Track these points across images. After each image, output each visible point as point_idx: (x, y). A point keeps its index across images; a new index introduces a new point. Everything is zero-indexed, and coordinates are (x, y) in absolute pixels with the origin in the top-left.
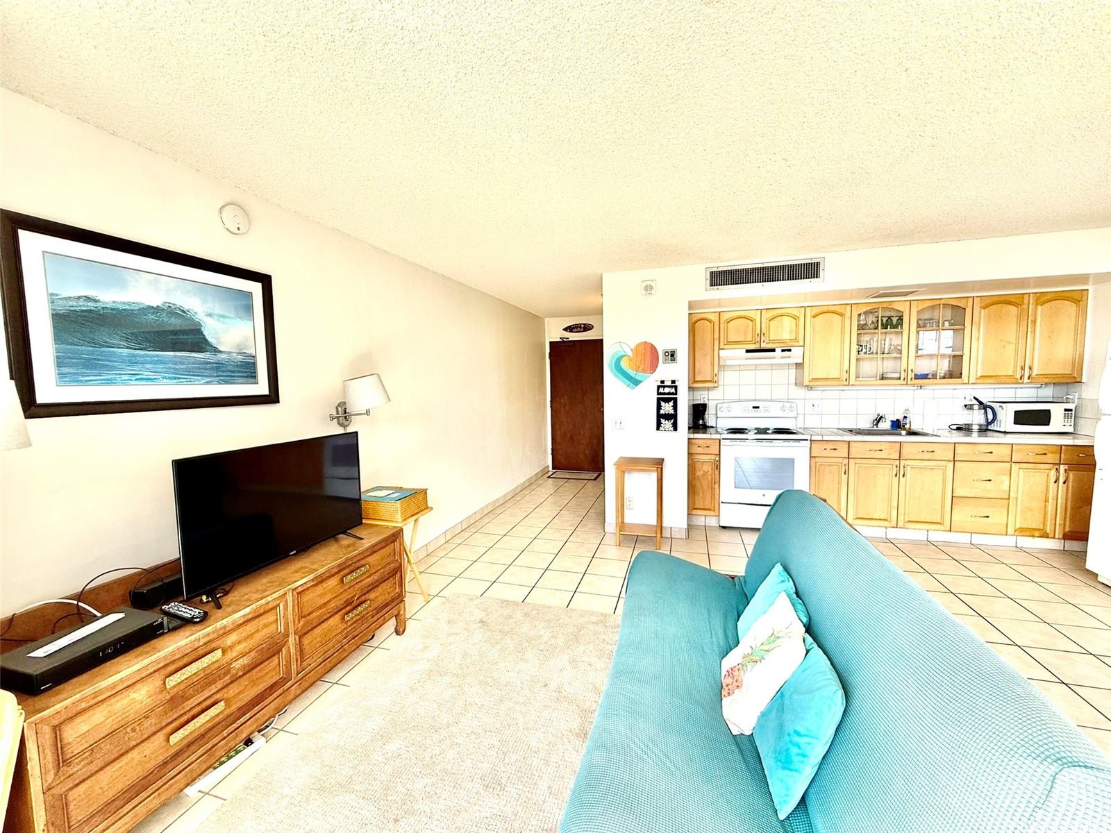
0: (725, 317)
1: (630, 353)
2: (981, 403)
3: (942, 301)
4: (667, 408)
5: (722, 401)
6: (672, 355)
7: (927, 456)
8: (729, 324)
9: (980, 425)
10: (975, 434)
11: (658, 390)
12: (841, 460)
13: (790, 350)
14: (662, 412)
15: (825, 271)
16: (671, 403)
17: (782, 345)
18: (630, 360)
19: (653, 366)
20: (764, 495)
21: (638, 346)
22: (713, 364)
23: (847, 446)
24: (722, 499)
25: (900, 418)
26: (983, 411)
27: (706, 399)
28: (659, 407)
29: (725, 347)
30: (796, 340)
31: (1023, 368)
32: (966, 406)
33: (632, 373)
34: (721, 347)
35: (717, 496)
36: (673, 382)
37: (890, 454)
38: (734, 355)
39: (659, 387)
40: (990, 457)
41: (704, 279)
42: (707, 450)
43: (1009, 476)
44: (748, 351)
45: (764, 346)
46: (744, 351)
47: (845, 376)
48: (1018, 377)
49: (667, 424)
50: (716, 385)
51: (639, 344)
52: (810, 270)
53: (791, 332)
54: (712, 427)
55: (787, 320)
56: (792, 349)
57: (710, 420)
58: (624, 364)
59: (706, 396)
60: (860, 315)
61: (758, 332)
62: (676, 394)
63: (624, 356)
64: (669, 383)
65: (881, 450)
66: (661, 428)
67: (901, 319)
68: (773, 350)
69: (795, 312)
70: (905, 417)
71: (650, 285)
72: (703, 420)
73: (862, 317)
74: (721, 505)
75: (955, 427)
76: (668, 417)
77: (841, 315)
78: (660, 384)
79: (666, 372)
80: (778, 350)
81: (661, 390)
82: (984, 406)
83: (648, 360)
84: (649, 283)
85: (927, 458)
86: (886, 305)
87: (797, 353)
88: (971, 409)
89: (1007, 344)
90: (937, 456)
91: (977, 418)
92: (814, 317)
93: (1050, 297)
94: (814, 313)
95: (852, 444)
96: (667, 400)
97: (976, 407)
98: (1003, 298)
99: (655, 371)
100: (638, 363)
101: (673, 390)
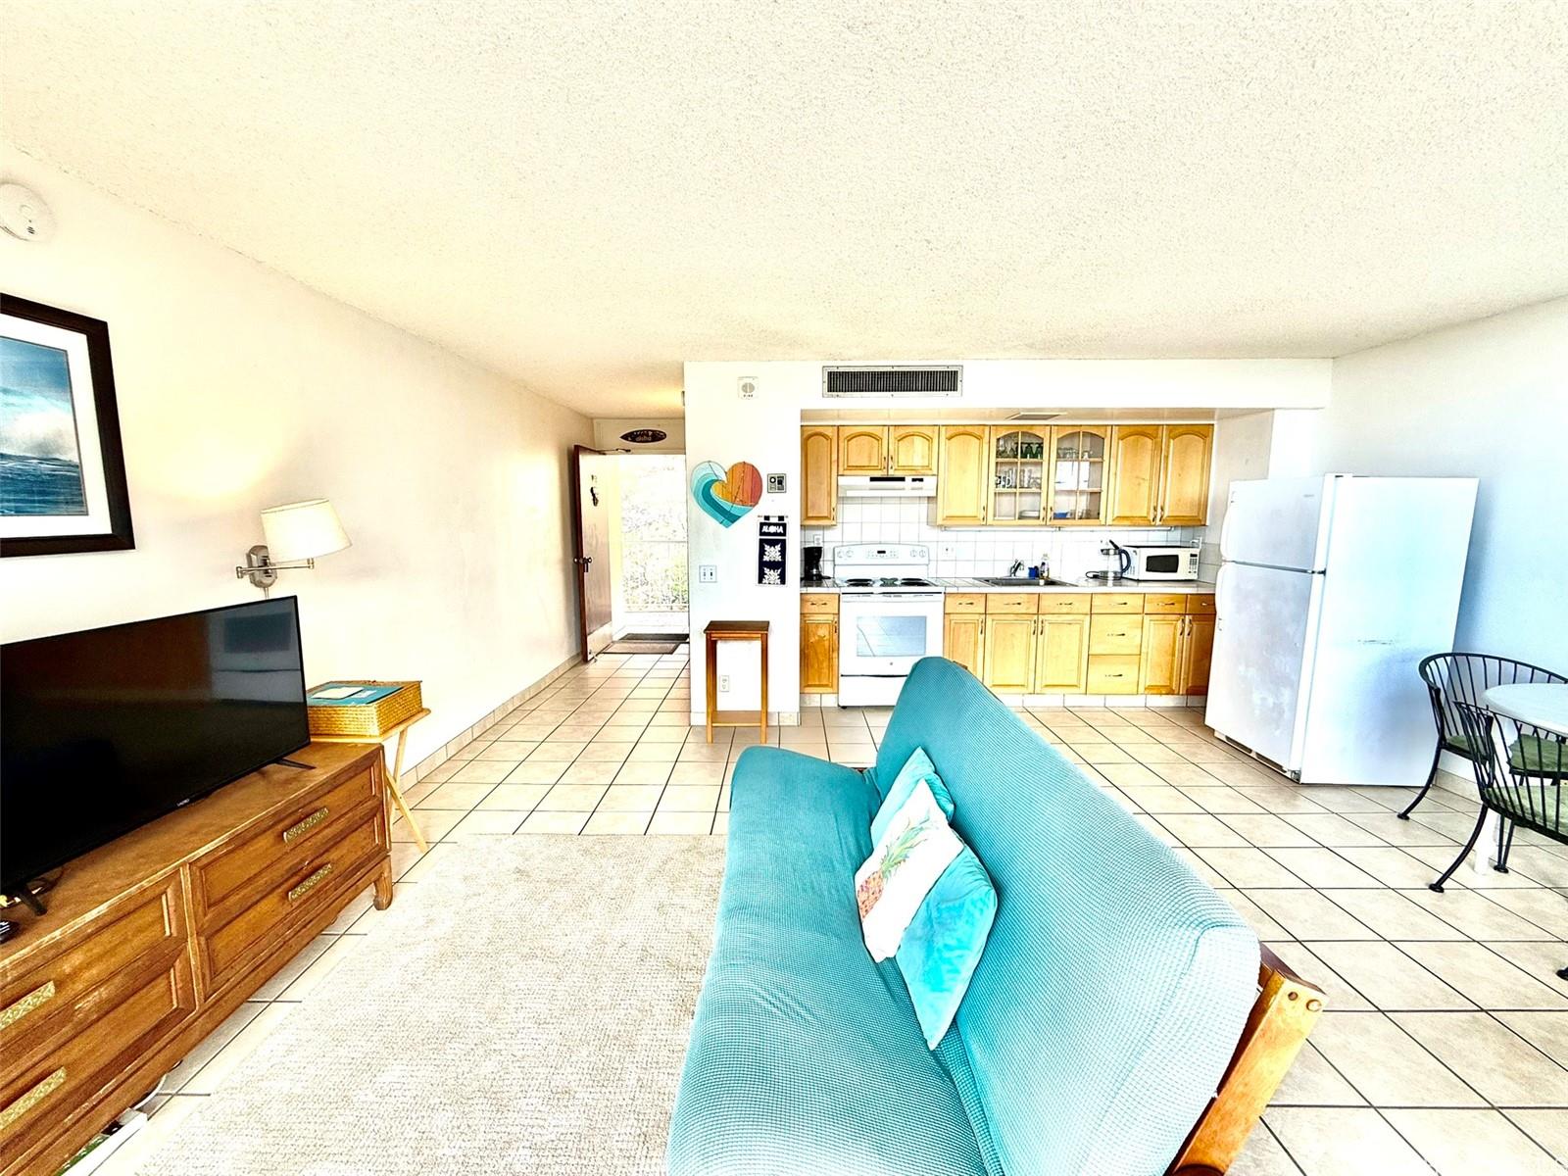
0: (846, 433)
1: (724, 477)
2: (1116, 547)
3: (1083, 429)
4: (773, 554)
5: (840, 544)
6: (779, 482)
7: (1065, 609)
8: (850, 443)
9: (1115, 573)
10: (1110, 582)
11: (761, 528)
12: (977, 617)
13: (921, 480)
14: (766, 558)
15: (965, 381)
16: (778, 547)
17: (914, 473)
18: (724, 486)
19: (754, 498)
20: (892, 663)
21: (733, 468)
22: (830, 494)
23: (984, 599)
24: (842, 672)
25: (1039, 565)
26: (1117, 557)
27: (821, 541)
28: (762, 552)
29: (846, 472)
30: (928, 467)
31: (1155, 509)
32: (1102, 551)
33: (727, 505)
34: (840, 473)
35: (835, 668)
36: (781, 518)
37: (1028, 608)
38: (856, 483)
39: (762, 525)
40: (1124, 609)
41: (820, 382)
42: (824, 609)
43: (1141, 630)
44: (873, 479)
45: (892, 473)
46: (868, 479)
47: (982, 513)
48: (1151, 519)
49: (772, 575)
50: (834, 523)
51: (735, 465)
52: (944, 381)
53: (923, 457)
54: (829, 578)
55: (918, 441)
56: (924, 478)
57: (826, 568)
58: (714, 492)
59: (821, 537)
60: (998, 440)
61: (885, 454)
62: (784, 534)
63: (717, 480)
64: (776, 520)
65: (1019, 604)
66: (764, 581)
67: (1040, 446)
68: (902, 479)
69: (928, 431)
70: (1043, 564)
71: (750, 384)
72: (817, 568)
73: (1001, 442)
74: (841, 679)
75: (1091, 575)
76: (773, 565)
77: (980, 438)
78: (763, 521)
79: (771, 504)
80: (908, 479)
81: (765, 529)
82: (1119, 551)
83: (748, 486)
84: (748, 381)
85: (1065, 611)
86: (1025, 429)
87: (929, 483)
88: (1108, 554)
89: (1141, 481)
90: (1075, 608)
91: (1112, 564)
92: (949, 439)
93: (1181, 430)
94: (948, 435)
95: (989, 597)
96: (773, 543)
97: (1112, 552)
98: (1139, 429)
99: (757, 503)
100: (735, 493)
101: (781, 530)
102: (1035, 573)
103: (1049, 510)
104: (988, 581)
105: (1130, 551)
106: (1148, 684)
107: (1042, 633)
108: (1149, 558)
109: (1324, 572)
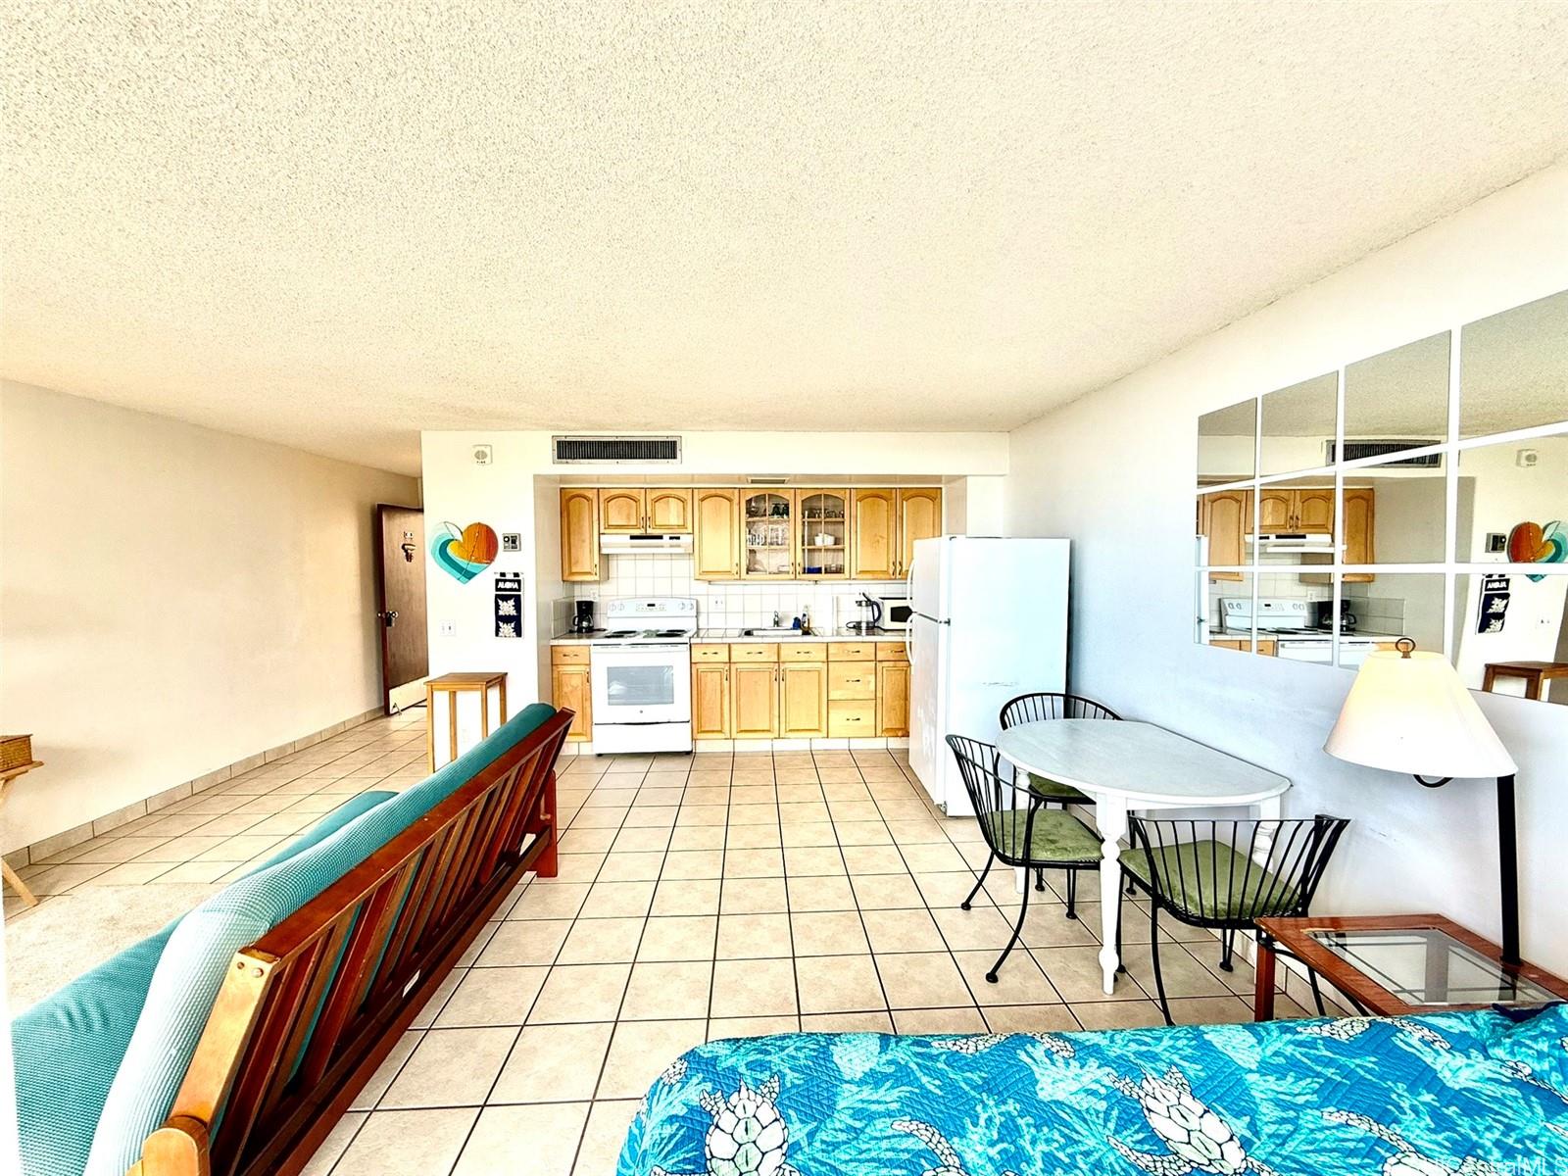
0: (604, 495)
1: (459, 537)
2: (869, 600)
3: (823, 492)
4: (507, 608)
5: (616, 598)
6: (513, 541)
7: (803, 657)
8: (609, 504)
9: (868, 623)
10: (864, 632)
11: (497, 584)
12: (722, 666)
13: (678, 538)
14: (501, 613)
15: (685, 450)
16: (512, 602)
17: (670, 531)
18: (461, 545)
19: (490, 553)
20: (641, 712)
21: (470, 528)
22: (591, 551)
23: (727, 649)
24: (595, 721)
25: (800, 615)
26: (870, 608)
27: (596, 596)
28: (497, 607)
29: (607, 531)
30: (684, 526)
31: (894, 564)
32: (856, 602)
33: (463, 562)
34: (601, 532)
35: (589, 717)
36: (516, 575)
37: (769, 657)
38: (616, 542)
39: (497, 581)
40: (858, 657)
41: (549, 450)
42: (575, 660)
43: (874, 676)
44: (632, 537)
45: (650, 531)
46: (629, 537)
47: (735, 569)
49: (510, 629)
50: (597, 578)
51: (471, 526)
52: (666, 450)
53: (678, 517)
54: (599, 630)
55: (674, 503)
56: (681, 536)
57: (598, 620)
58: (450, 550)
59: (592, 592)
60: (751, 500)
61: (643, 515)
62: (519, 590)
63: (452, 540)
64: (511, 577)
65: (761, 653)
66: (500, 634)
67: (787, 506)
68: (661, 537)
69: (682, 494)
70: (804, 615)
71: (483, 452)
72: (589, 622)
73: (753, 504)
74: (594, 727)
75: (851, 625)
76: (507, 619)
77: (730, 500)
78: (499, 577)
79: (506, 561)
80: (666, 538)
81: (501, 585)
82: (870, 603)
83: (483, 546)
84: (483, 448)
85: (803, 659)
86: (771, 492)
87: (686, 539)
88: (860, 605)
89: (880, 539)
90: (812, 657)
91: (866, 615)
92: (703, 500)
93: (912, 493)
94: (701, 497)
95: (733, 647)
96: (506, 598)
97: (864, 604)
98: (875, 492)
99: (492, 560)
100: (470, 550)
101: (516, 586)
102: (798, 624)
103: (798, 565)
105: (878, 602)
106: (884, 727)
107: (783, 680)
108: (893, 609)
109: (948, 622)
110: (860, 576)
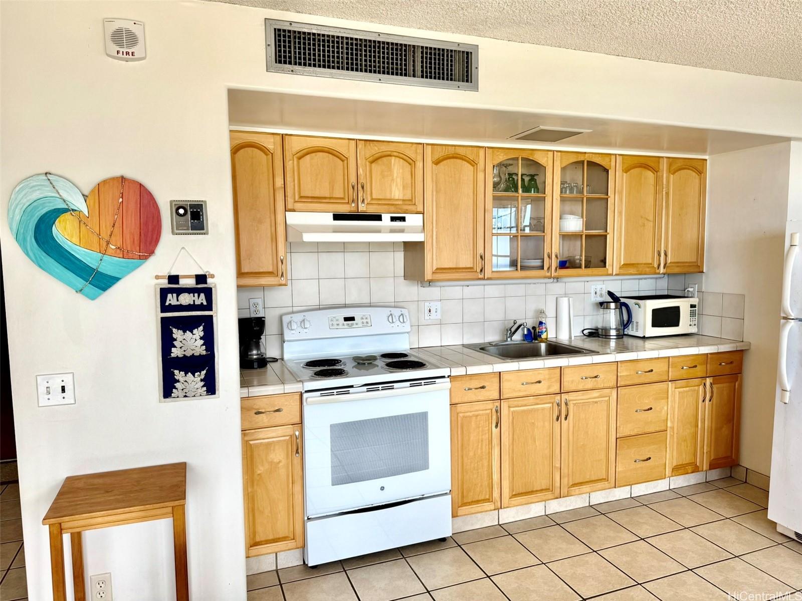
0: (294, 146)
2: (614, 299)
4: (188, 343)
5: (290, 309)
6: (194, 215)
7: (592, 384)
8: (302, 161)
9: (617, 329)
10: (613, 341)
11: (163, 299)
13: (403, 219)
14: (176, 352)
15: (483, 70)
16: (199, 332)
17: (392, 209)
18: (81, 221)
20: (383, 489)
21: (101, 187)
22: (275, 239)
23: (497, 380)
24: (309, 513)
25: (534, 322)
26: (618, 310)
27: (260, 307)
28: (167, 342)
29: (298, 206)
30: (411, 201)
31: (659, 254)
32: (600, 304)
33: (89, 257)
34: (290, 206)
35: (299, 509)
36: (201, 279)
37: (549, 387)
38: (315, 222)
39: (164, 293)
41: (258, 44)
42: (276, 419)
43: (666, 401)
44: (337, 217)
45: (363, 208)
46: (331, 215)
47: (479, 264)
48: (655, 266)
49: (193, 381)
50: (283, 281)
51: (105, 182)
53: (404, 187)
54: (275, 360)
55: (397, 167)
56: (407, 216)
57: (269, 347)
58: (63, 232)
59: (260, 301)
61: (353, 180)
62: (209, 307)
63: (65, 211)
64: (191, 283)
66: (175, 393)
67: (543, 177)
68: (378, 218)
69: (410, 153)
70: (539, 320)
71: (128, 33)
72: (260, 349)
73: (499, 171)
74: (308, 523)
76: (191, 364)
77: (473, 163)
78: (164, 283)
80: (386, 217)
81: (171, 300)
82: (619, 304)
83: (132, 223)
84: (124, 25)
85: (589, 386)
86: (524, 155)
88: (607, 307)
89: (646, 222)
90: (600, 382)
91: (613, 319)
92: (437, 162)
93: (679, 164)
94: (436, 157)
95: (504, 377)
96: (188, 325)
97: (610, 304)
98: (642, 161)
99: (152, 252)
100: (105, 235)
101: (201, 299)
102: (533, 335)
103: (554, 257)
104: (482, 349)
105: (631, 302)
106: (675, 464)
107: (566, 419)
108: (655, 312)
110: (622, 271)
